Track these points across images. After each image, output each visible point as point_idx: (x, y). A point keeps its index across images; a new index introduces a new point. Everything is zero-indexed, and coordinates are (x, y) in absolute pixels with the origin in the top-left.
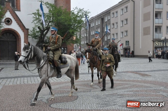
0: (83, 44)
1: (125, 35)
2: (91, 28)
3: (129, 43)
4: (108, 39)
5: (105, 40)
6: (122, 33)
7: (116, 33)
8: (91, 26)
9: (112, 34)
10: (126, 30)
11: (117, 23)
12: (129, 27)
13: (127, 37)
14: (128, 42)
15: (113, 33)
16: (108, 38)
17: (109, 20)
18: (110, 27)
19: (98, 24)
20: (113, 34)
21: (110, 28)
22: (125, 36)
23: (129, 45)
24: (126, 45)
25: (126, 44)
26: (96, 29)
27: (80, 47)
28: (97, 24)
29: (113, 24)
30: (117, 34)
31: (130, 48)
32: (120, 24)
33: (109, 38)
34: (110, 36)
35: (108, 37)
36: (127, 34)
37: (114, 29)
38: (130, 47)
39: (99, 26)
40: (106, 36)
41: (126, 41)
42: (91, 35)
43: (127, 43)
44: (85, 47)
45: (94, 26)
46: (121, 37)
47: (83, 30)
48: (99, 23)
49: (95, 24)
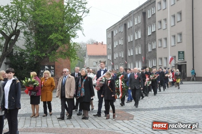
0: (116, 58)
1: (179, 41)
2: (127, 30)
3: (184, 55)
4: (153, 48)
5: (149, 51)
6: (174, 36)
7: (165, 37)
8: (128, 27)
9: (159, 40)
10: (179, 32)
11: (165, 20)
12: (184, 27)
13: (181, 43)
14: (183, 52)
15: (160, 38)
16: (153, 46)
17: (154, 15)
18: (156, 27)
19: (138, 22)
20: (161, 40)
21: (156, 29)
22: (178, 43)
23: (184, 58)
24: (179, 58)
25: (179, 56)
26: (135, 31)
27: (113, 63)
28: (136, 24)
29: (160, 22)
30: (166, 39)
31: (186, 65)
32: (170, 22)
33: (155, 48)
34: (156, 43)
35: (153, 44)
36: (181, 40)
37: (162, 30)
38: (186, 62)
39: (139, 25)
40: (150, 44)
41: (179, 52)
42: (127, 43)
43: (181, 55)
44: (120, 62)
45: (132, 27)
46: (173, 44)
47: (116, 34)
48: (139, 20)
49: (134, 23)
